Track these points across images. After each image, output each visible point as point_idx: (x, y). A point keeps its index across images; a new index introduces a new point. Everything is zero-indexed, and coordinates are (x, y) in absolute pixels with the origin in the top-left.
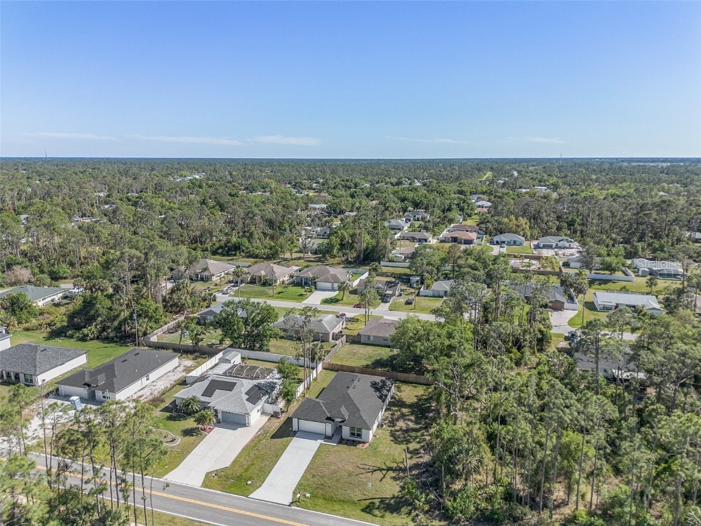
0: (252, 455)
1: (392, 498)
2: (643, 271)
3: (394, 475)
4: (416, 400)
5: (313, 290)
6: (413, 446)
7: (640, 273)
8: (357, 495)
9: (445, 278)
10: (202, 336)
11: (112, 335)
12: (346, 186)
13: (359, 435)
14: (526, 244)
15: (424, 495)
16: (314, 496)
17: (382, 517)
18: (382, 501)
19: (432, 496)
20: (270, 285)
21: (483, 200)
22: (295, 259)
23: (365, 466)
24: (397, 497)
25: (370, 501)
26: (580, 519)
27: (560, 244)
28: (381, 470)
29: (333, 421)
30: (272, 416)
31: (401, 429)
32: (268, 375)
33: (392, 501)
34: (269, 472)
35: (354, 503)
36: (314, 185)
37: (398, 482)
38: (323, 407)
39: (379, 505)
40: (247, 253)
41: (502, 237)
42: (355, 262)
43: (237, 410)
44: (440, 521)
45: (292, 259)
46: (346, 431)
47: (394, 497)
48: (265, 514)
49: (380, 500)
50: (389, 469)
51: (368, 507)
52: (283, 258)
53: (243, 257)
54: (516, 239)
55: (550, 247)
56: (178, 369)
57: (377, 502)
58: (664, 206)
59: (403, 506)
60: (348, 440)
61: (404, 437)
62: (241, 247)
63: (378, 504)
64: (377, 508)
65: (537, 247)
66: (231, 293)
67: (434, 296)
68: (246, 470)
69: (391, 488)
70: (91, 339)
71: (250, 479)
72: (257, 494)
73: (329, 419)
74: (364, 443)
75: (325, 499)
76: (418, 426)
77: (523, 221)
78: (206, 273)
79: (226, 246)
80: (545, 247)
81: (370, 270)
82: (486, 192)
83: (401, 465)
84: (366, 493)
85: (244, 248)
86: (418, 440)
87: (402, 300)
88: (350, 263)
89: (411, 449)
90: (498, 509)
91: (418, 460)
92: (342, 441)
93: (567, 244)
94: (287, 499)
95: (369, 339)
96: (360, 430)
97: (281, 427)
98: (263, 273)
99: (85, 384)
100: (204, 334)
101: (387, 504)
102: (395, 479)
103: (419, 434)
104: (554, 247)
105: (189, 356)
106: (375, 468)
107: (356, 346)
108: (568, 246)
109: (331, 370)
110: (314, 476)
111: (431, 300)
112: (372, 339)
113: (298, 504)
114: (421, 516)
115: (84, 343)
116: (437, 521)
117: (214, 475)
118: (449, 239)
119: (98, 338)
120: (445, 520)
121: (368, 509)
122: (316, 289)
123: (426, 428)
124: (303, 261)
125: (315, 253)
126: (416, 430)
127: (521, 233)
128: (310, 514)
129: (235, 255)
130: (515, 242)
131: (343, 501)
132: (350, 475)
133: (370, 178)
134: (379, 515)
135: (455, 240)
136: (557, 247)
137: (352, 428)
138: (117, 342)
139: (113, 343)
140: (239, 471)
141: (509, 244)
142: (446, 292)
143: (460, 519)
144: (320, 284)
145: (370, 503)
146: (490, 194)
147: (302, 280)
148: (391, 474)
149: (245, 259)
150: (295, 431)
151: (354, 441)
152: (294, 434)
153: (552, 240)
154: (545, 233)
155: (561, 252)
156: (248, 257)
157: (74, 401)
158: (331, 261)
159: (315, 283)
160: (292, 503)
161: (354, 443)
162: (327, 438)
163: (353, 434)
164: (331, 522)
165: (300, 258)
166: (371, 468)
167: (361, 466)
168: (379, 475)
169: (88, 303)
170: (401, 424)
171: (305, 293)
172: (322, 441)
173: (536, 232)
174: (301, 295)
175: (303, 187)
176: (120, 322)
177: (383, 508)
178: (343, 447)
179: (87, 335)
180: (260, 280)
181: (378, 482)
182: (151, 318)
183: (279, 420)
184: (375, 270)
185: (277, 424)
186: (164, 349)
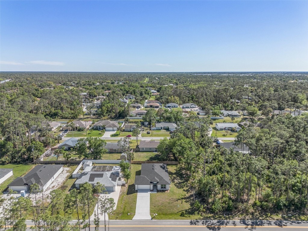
0: (123, 203)
2: (226, 115)
3: (185, 200)
4: (176, 171)
5: (105, 131)
6: (185, 188)
7: (225, 116)
8: (176, 211)
9: (158, 122)
10: (69, 156)
11: (18, 160)
12: (89, 84)
13: (165, 188)
14: (179, 107)
15: (202, 206)
16: (159, 214)
17: (189, 217)
18: (186, 211)
19: (205, 206)
20: (83, 131)
21: (153, 90)
22: (86, 118)
23: (173, 199)
24: (191, 209)
26: (258, 204)
27: (192, 106)
28: (180, 199)
29: (153, 183)
30: (122, 186)
31: (177, 183)
32: (112, 169)
33: (190, 210)
34: (135, 208)
35: (176, 214)
36: (73, 84)
37: (188, 203)
38: (147, 178)
40: (61, 117)
41: (169, 105)
42: (115, 118)
43: (109, 185)
44: (211, 214)
45: (84, 118)
46: (159, 187)
48: (144, 225)
50: (182, 199)
51: (182, 214)
52: (79, 118)
53: (59, 119)
54: (175, 105)
55: (188, 107)
56: (64, 172)
57: (184, 212)
58: (226, 90)
59: (195, 211)
60: (160, 190)
61: (180, 186)
62: (58, 114)
63: (185, 212)
64: (186, 214)
65: (183, 108)
66: (65, 135)
67: (157, 130)
68: (124, 210)
69: (187, 206)
70: (7, 163)
71: (128, 212)
72: (135, 218)
73: (151, 182)
74: (167, 190)
75: (163, 214)
76: (182, 181)
77: (176, 98)
78: (49, 127)
79: (50, 114)
80: (186, 107)
81: (125, 121)
82: (152, 86)
83: (185, 196)
84: (179, 209)
85: (59, 115)
86: (186, 186)
87: (145, 132)
88: (113, 118)
89: (185, 190)
90: (231, 205)
91: (190, 193)
92: (158, 191)
93: (194, 106)
94: (149, 217)
95: (143, 150)
96: (165, 185)
97: (128, 190)
98: (78, 125)
99: (25, 184)
100: (70, 154)
101: (188, 212)
102: (186, 202)
103: (185, 184)
104: (190, 107)
105: (65, 165)
107: (139, 153)
108: (194, 107)
109: (134, 164)
110: (155, 207)
111: (157, 131)
112: (144, 149)
113: (155, 218)
114: (203, 214)
115: (4, 166)
117: (111, 214)
118: (149, 106)
119: (10, 163)
120: (212, 213)
121: (182, 215)
122: (106, 131)
123: (186, 181)
124: (90, 119)
125: (94, 115)
126: (183, 182)
127: (176, 102)
129: (55, 118)
130: (175, 106)
131: (171, 214)
132: (169, 203)
133: (98, 80)
134: (188, 216)
135: (151, 106)
136: (191, 107)
137: (162, 185)
138: (22, 163)
139: (20, 164)
140: (122, 211)
141: (172, 107)
142: (161, 128)
143: (217, 212)
144: (107, 129)
145: (182, 213)
146: (154, 87)
147: (97, 127)
149: (61, 120)
150: (136, 190)
151: (163, 190)
152: (137, 191)
153: (188, 105)
154: (184, 102)
155: (193, 109)
156: (62, 119)
157: (23, 193)
158: (104, 118)
159: (105, 128)
160: (152, 218)
161: (163, 191)
162: (151, 191)
163: (162, 188)
165: (88, 118)
166: (176, 199)
167: (172, 199)
168: (180, 201)
169: (3, 145)
170: (176, 181)
171: (102, 133)
172: (150, 192)
173: (181, 102)
174: (100, 134)
175: (68, 85)
176: (22, 153)
178: (159, 193)
179: (5, 162)
180: (77, 129)
181: (181, 204)
182: (39, 150)
183: (126, 187)
184: (127, 120)
185: (126, 189)
186: (50, 164)
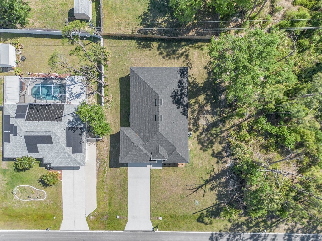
0: (105, 191)
1: (213, 206)
8: (191, 211)
16: (164, 218)
17: (211, 223)
23: (190, 187)
24: (216, 204)
25: (200, 212)
28: (201, 186)
33: (214, 208)
35: (190, 217)
37: (214, 191)
38: (144, 150)
39: (207, 214)
44: (245, 216)
47: (214, 205)
49: (206, 210)
50: (207, 182)
51: (200, 217)
57: (205, 212)
64: (206, 216)
68: (110, 206)
71: (117, 213)
73: (152, 160)
75: (171, 217)
83: (213, 174)
84: (196, 208)
94: (150, 227)
101: (211, 211)
102: (212, 189)
106: (197, 186)
110: (158, 203)
116: (243, 217)
117: (91, 216)
128: (168, 234)
131: (184, 217)
134: (208, 222)
140: (107, 209)
145: (201, 214)
148: (209, 186)
160: (154, 228)
164: (183, 238)
166: (195, 187)
168: (201, 192)
172: (151, 167)
177: (209, 215)
181: (202, 198)
